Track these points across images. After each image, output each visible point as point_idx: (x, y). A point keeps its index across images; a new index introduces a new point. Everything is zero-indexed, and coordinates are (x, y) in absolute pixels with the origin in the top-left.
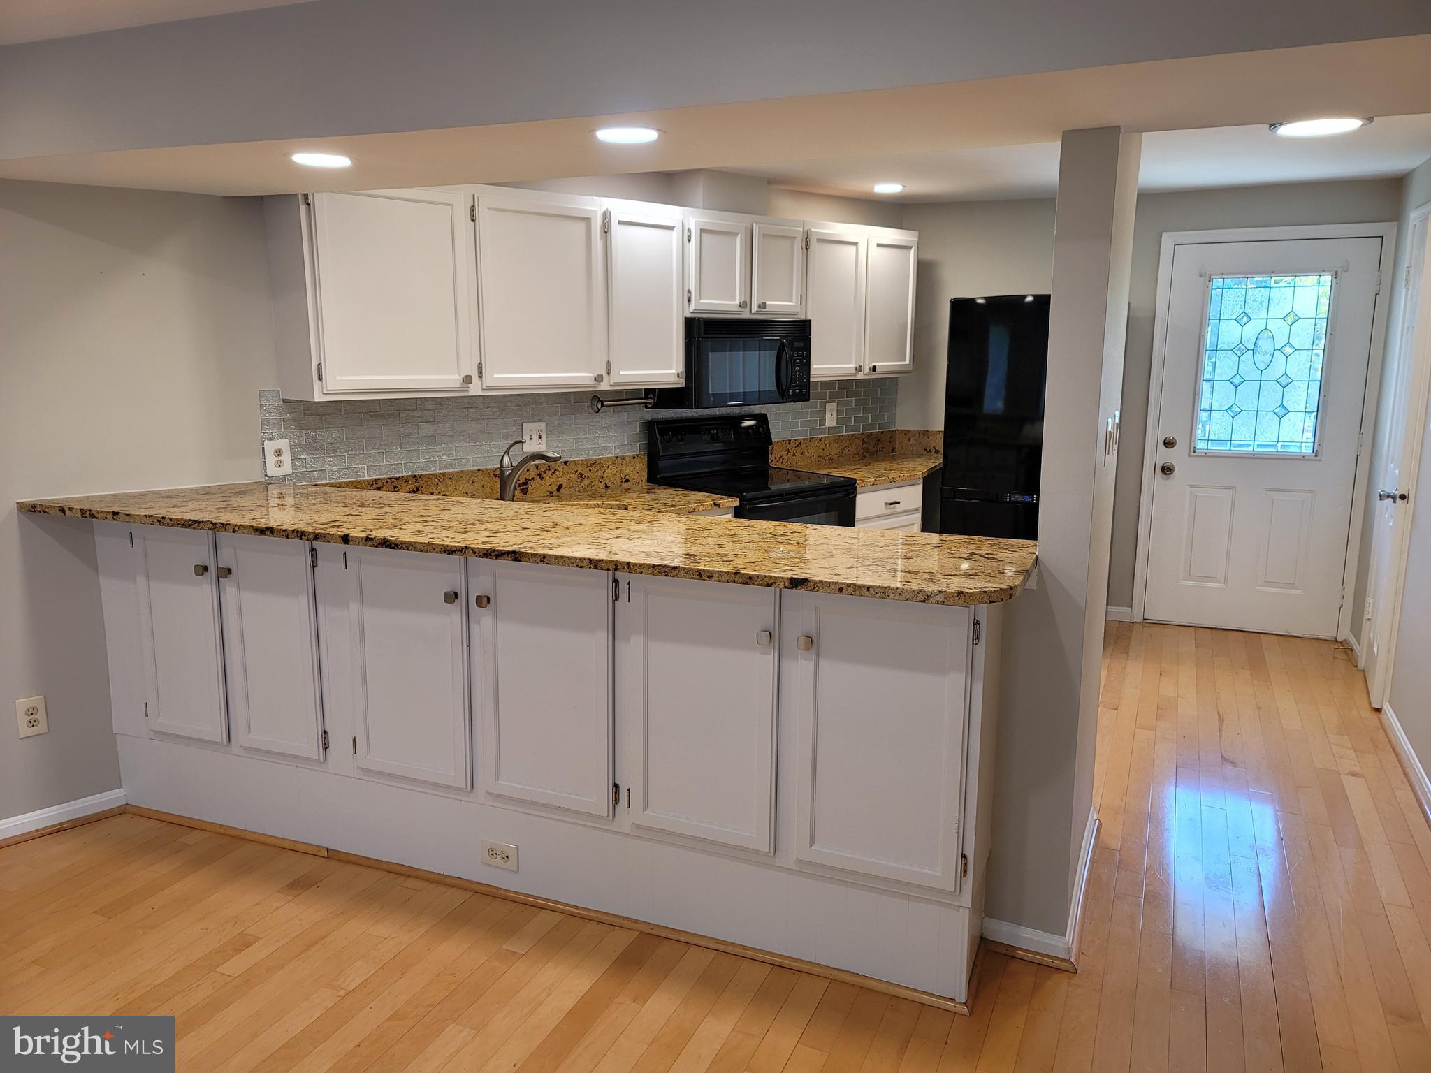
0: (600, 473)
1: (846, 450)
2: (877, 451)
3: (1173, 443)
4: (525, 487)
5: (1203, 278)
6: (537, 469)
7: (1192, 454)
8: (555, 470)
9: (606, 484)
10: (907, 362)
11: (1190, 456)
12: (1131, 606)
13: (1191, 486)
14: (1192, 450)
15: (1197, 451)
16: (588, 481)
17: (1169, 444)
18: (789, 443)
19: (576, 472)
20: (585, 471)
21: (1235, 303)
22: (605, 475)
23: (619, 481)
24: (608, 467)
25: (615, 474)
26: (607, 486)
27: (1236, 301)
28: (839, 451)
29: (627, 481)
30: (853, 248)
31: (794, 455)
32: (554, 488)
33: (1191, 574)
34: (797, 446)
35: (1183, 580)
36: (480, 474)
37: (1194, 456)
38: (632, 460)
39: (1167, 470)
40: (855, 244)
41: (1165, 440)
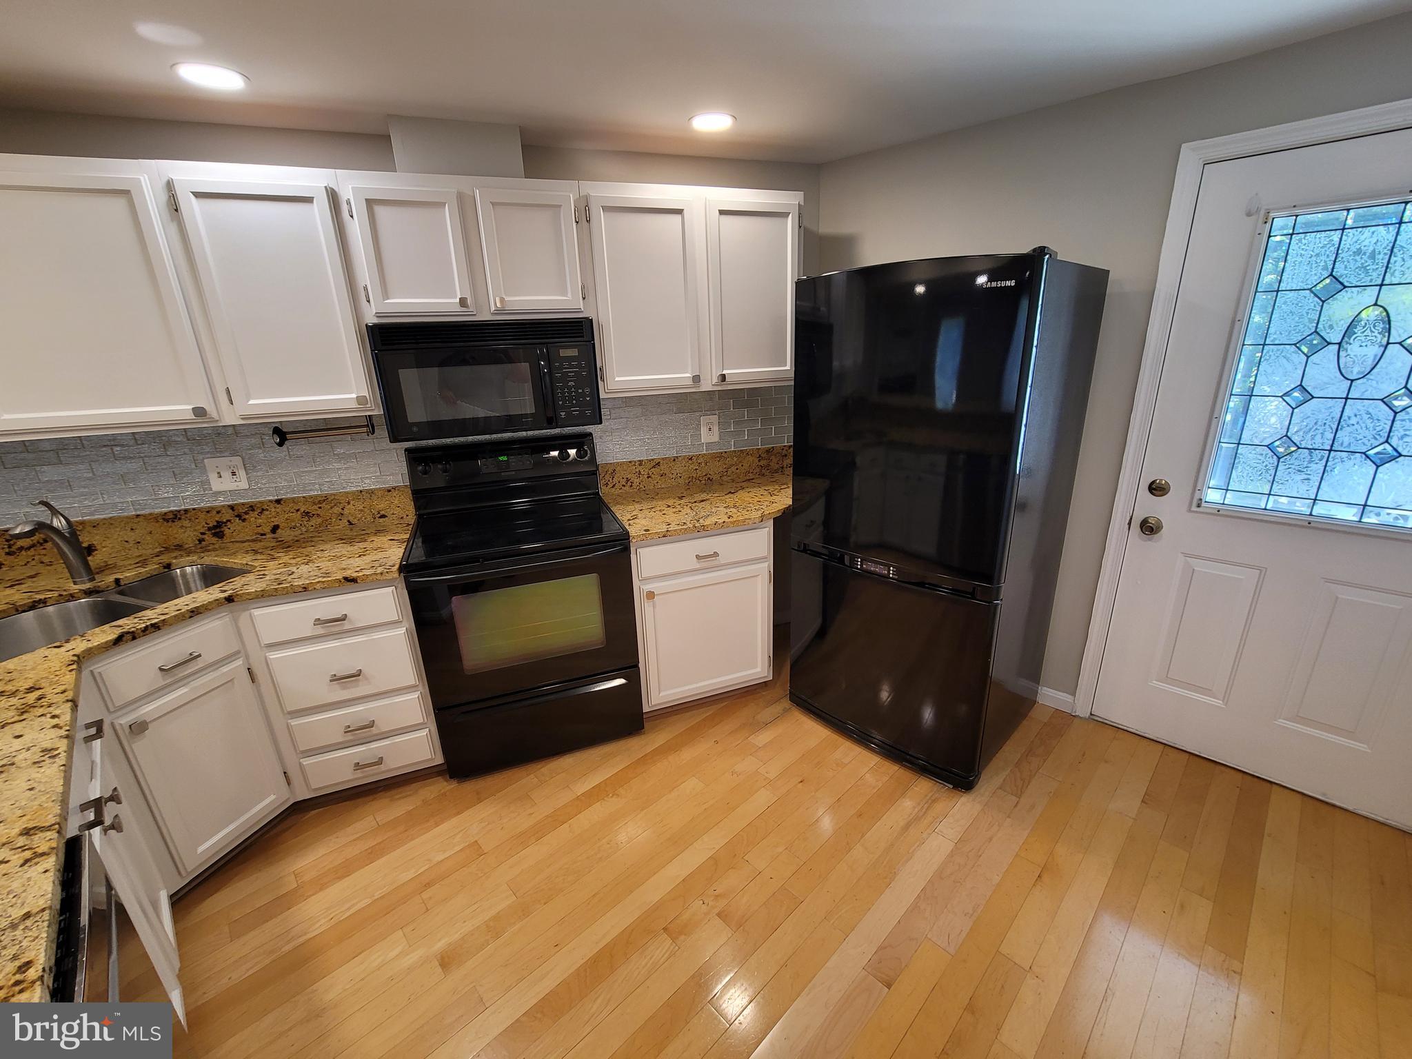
0: (337, 510)
1: (733, 469)
2: (782, 468)
3: (1164, 489)
4: (218, 530)
5: (1253, 218)
6: (233, 510)
7: (1194, 508)
8: (263, 510)
9: (349, 521)
10: (788, 368)
11: (1190, 510)
12: (1074, 694)
13: (1186, 555)
14: (1195, 502)
15: (1204, 504)
16: (319, 520)
17: (1157, 489)
18: (640, 465)
19: (298, 510)
20: (313, 509)
21: (1314, 259)
22: (346, 512)
23: (369, 518)
24: (349, 503)
25: (361, 510)
26: (350, 523)
27: (1317, 255)
28: (721, 469)
29: (383, 516)
30: (678, 218)
31: (648, 477)
32: (267, 529)
33: (1168, 676)
34: (654, 467)
35: (1156, 680)
36: (141, 519)
37: (1197, 512)
38: (386, 493)
39: (1149, 528)
40: (679, 212)
41: (1153, 482)
